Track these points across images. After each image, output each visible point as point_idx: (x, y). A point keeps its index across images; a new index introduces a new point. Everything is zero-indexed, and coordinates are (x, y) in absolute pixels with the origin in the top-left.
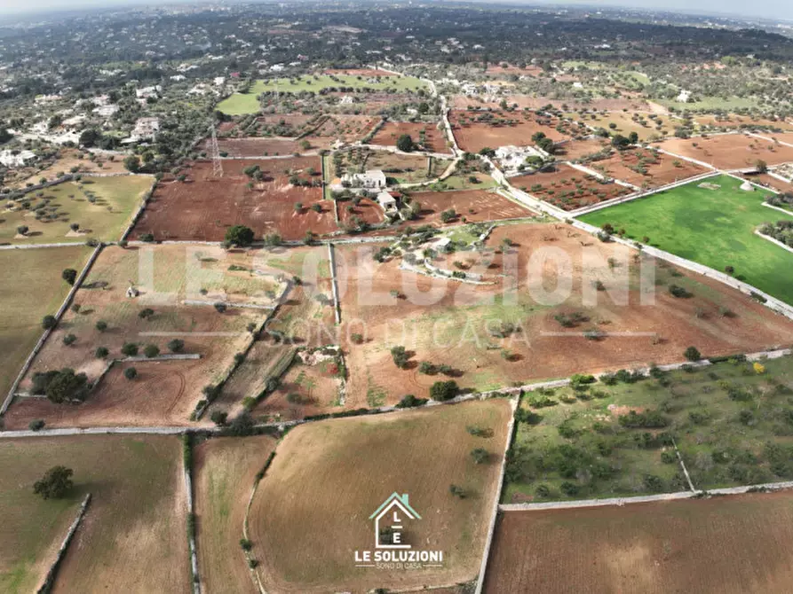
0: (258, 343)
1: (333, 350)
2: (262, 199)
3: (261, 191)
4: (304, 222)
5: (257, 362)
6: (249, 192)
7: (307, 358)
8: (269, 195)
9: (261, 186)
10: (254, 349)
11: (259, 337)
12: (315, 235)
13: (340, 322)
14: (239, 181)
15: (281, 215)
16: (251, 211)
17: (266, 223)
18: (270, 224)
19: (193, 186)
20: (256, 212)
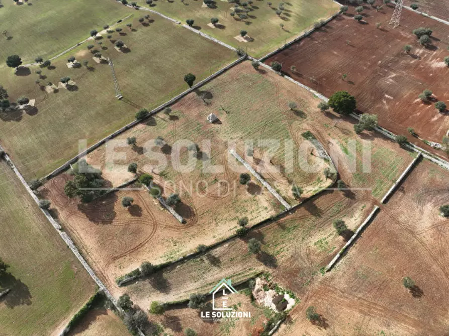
0: (238, 240)
1: (286, 302)
2: (407, 67)
3: (415, 57)
4: (418, 114)
5: (215, 261)
6: (403, 55)
7: (259, 291)
8: (417, 65)
9: (419, 51)
10: (226, 245)
11: (244, 234)
12: (416, 135)
13: (329, 270)
14: (405, 39)
15: (406, 94)
16: (386, 74)
17: (387, 96)
18: (387, 100)
19: (363, 28)
20: (390, 79)
